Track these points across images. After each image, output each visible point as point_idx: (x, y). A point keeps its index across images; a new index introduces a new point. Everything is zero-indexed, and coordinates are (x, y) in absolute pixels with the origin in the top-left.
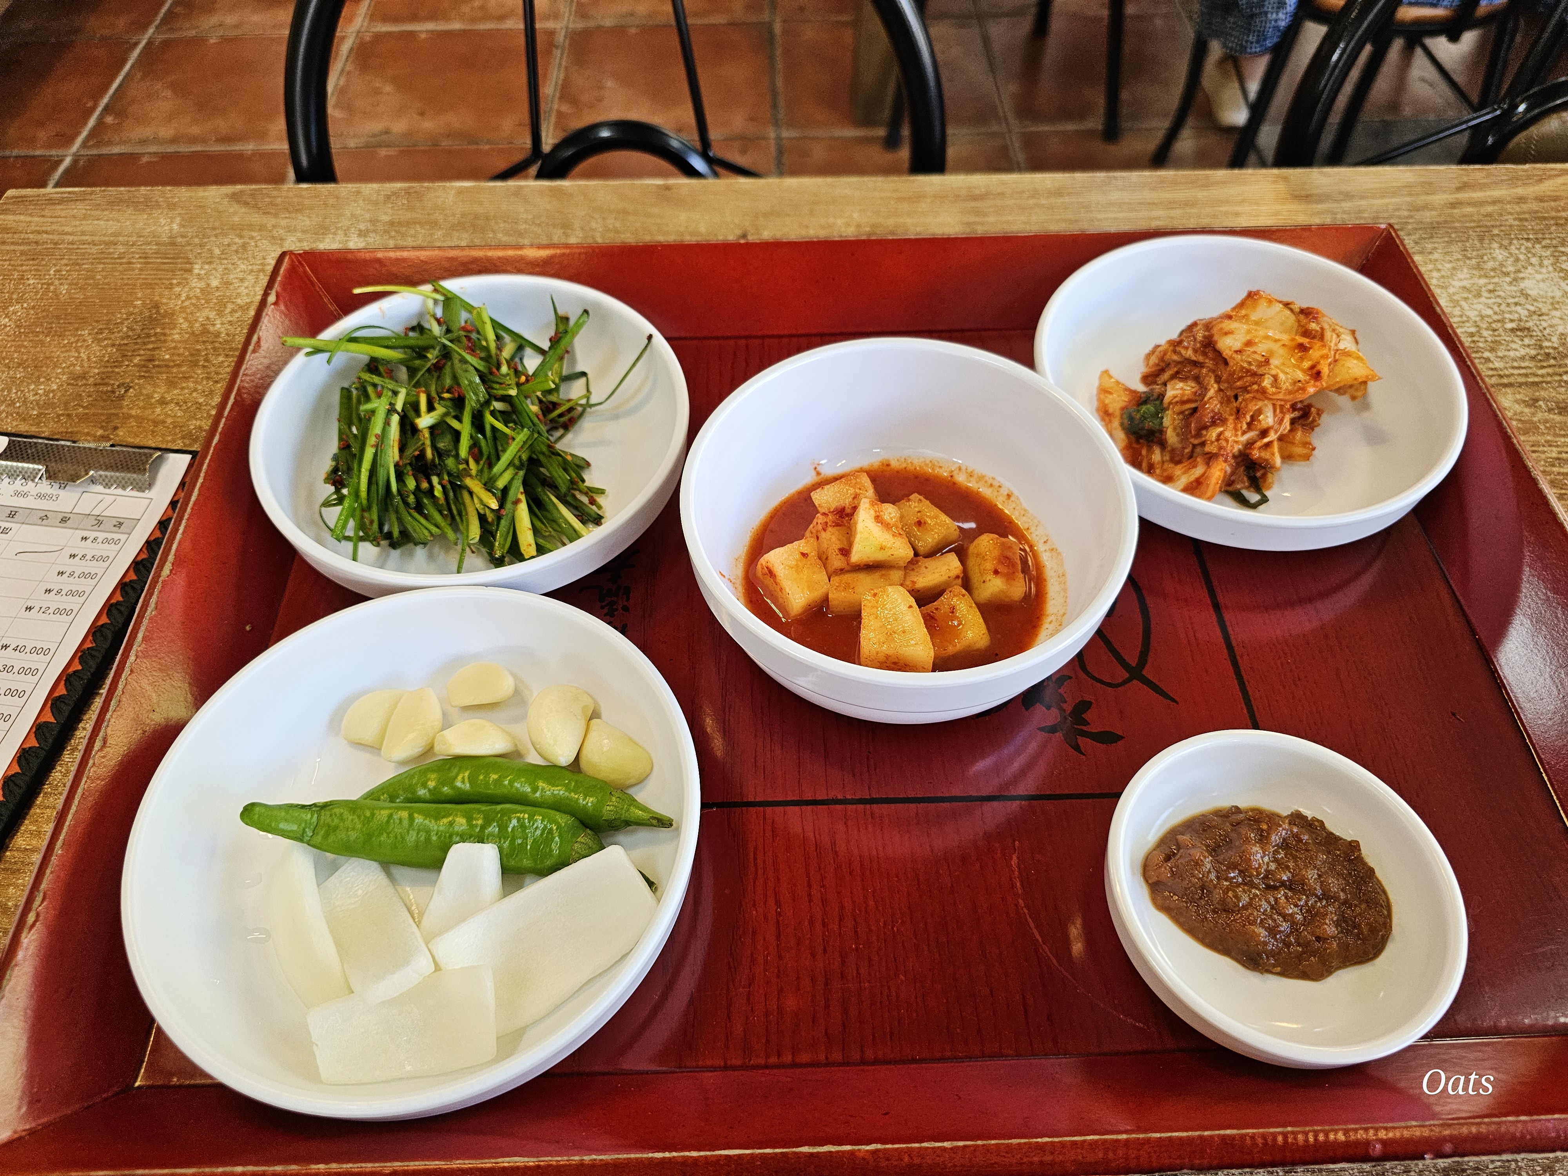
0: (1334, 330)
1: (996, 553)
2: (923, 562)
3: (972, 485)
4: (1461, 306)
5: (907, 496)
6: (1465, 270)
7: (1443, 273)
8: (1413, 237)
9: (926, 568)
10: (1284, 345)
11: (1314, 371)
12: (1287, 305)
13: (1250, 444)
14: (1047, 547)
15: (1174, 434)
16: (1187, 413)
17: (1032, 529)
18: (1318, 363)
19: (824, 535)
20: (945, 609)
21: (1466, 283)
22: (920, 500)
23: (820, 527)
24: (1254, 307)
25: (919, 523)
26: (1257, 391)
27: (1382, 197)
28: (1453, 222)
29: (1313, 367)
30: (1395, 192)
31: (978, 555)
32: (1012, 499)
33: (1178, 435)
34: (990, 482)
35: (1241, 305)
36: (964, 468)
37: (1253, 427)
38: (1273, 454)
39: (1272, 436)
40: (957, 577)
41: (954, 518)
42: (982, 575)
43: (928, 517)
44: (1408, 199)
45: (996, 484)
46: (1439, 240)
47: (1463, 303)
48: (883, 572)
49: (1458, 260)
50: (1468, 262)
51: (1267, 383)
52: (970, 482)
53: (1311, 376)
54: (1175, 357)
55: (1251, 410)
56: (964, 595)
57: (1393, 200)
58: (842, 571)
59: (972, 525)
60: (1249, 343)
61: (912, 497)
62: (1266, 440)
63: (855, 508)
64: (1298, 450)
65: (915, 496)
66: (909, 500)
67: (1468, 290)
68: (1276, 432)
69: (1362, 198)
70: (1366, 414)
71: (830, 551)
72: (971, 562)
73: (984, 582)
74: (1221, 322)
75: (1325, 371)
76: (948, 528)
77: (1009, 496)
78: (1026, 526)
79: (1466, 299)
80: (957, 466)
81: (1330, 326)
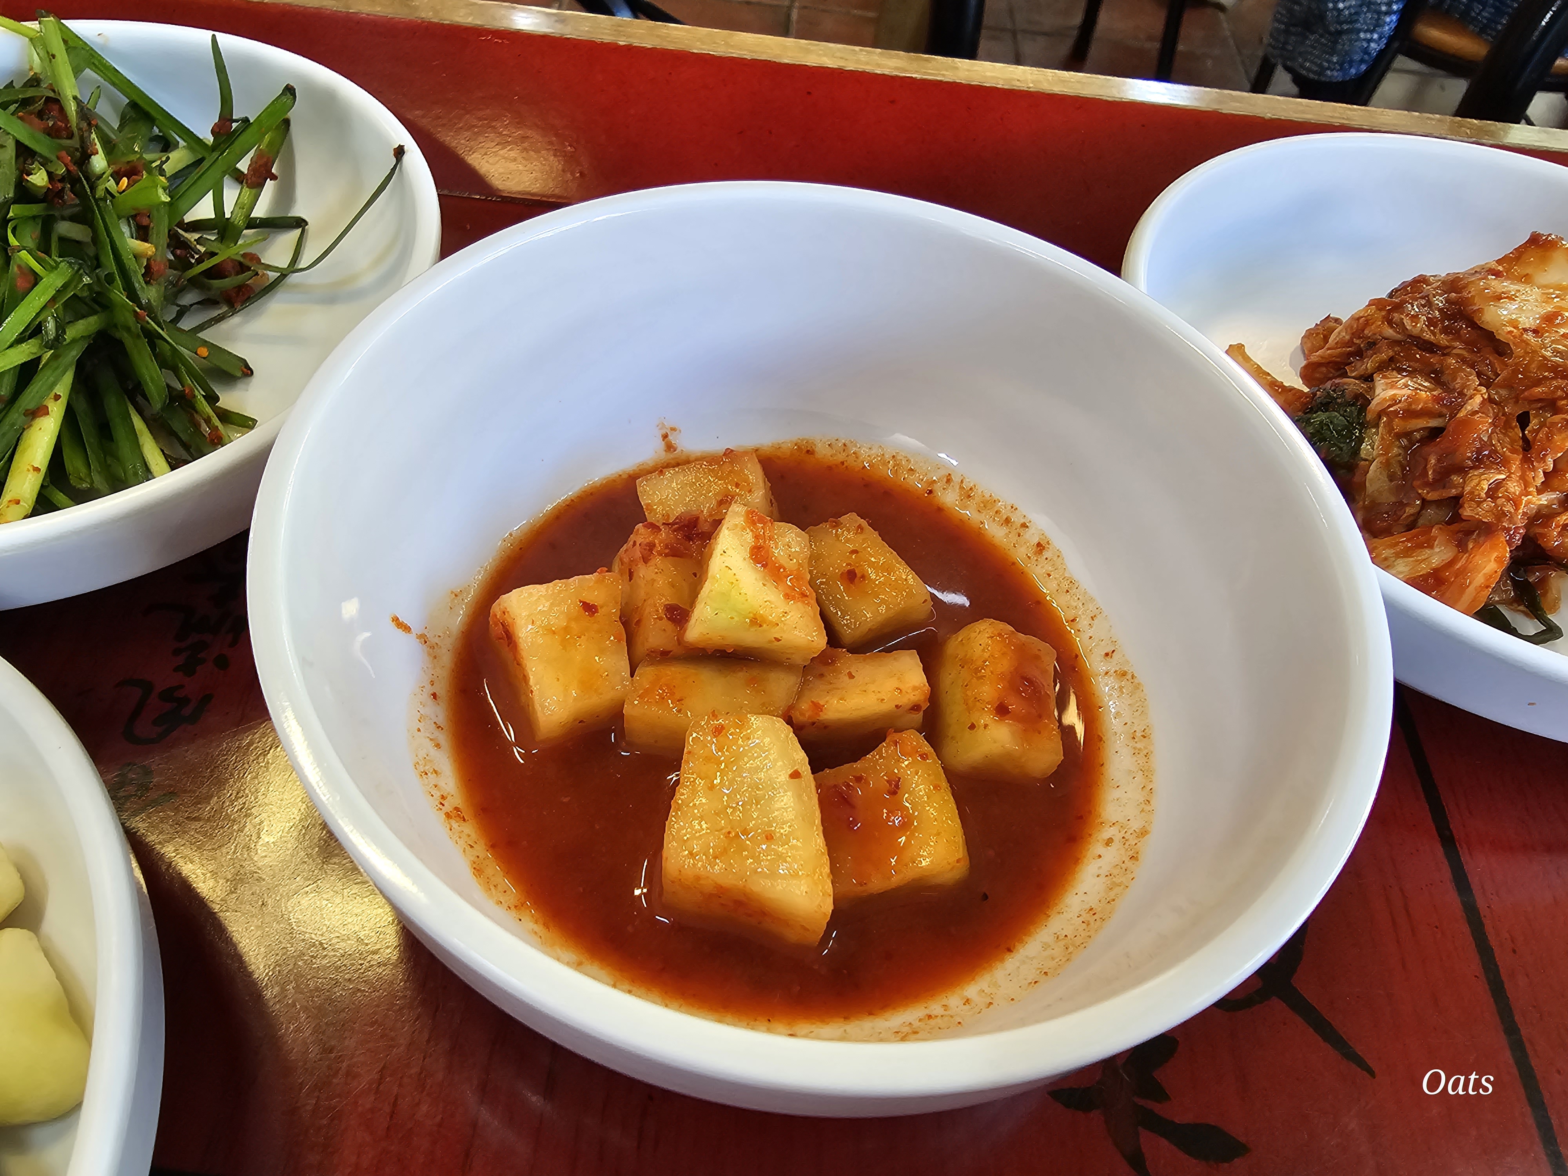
1: (1005, 665)
2: (848, 662)
3: (969, 513)
5: (833, 516)
9: (851, 676)
13: (1545, 516)
14: (1112, 665)
16: (1417, 435)
17: (1083, 622)
19: (644, 572)
20: (877, 781)
22: (860, 527)
23: (638, 553)
24: (1547, 262)
25: (851, 576)
31: (965, 663)
32: (1046, 554)
34: (1005, 513)
35: (1518, 255)
36: (956, 479)
37: (1556, 482)
40: (915, 708)
41: (926, 577)
42: (969, 710)
43: (872, 565)
45: (1017, 519)
48: (755, 672)
52: (965, 508)
55: (1559, 449)
56: (924, 757)
58: (663, 657)
59: (961, 600)
61: (844, 519)
63: (717, 523)
65: (852, 519)
66: (837, 525)
71: (648, 609)
72: (950, 676)
73: (972, 727)
74: (1482, 279)
76: (910, 595)
77: (1040, 547)
78: (1071, 614)
80: (943, 472)
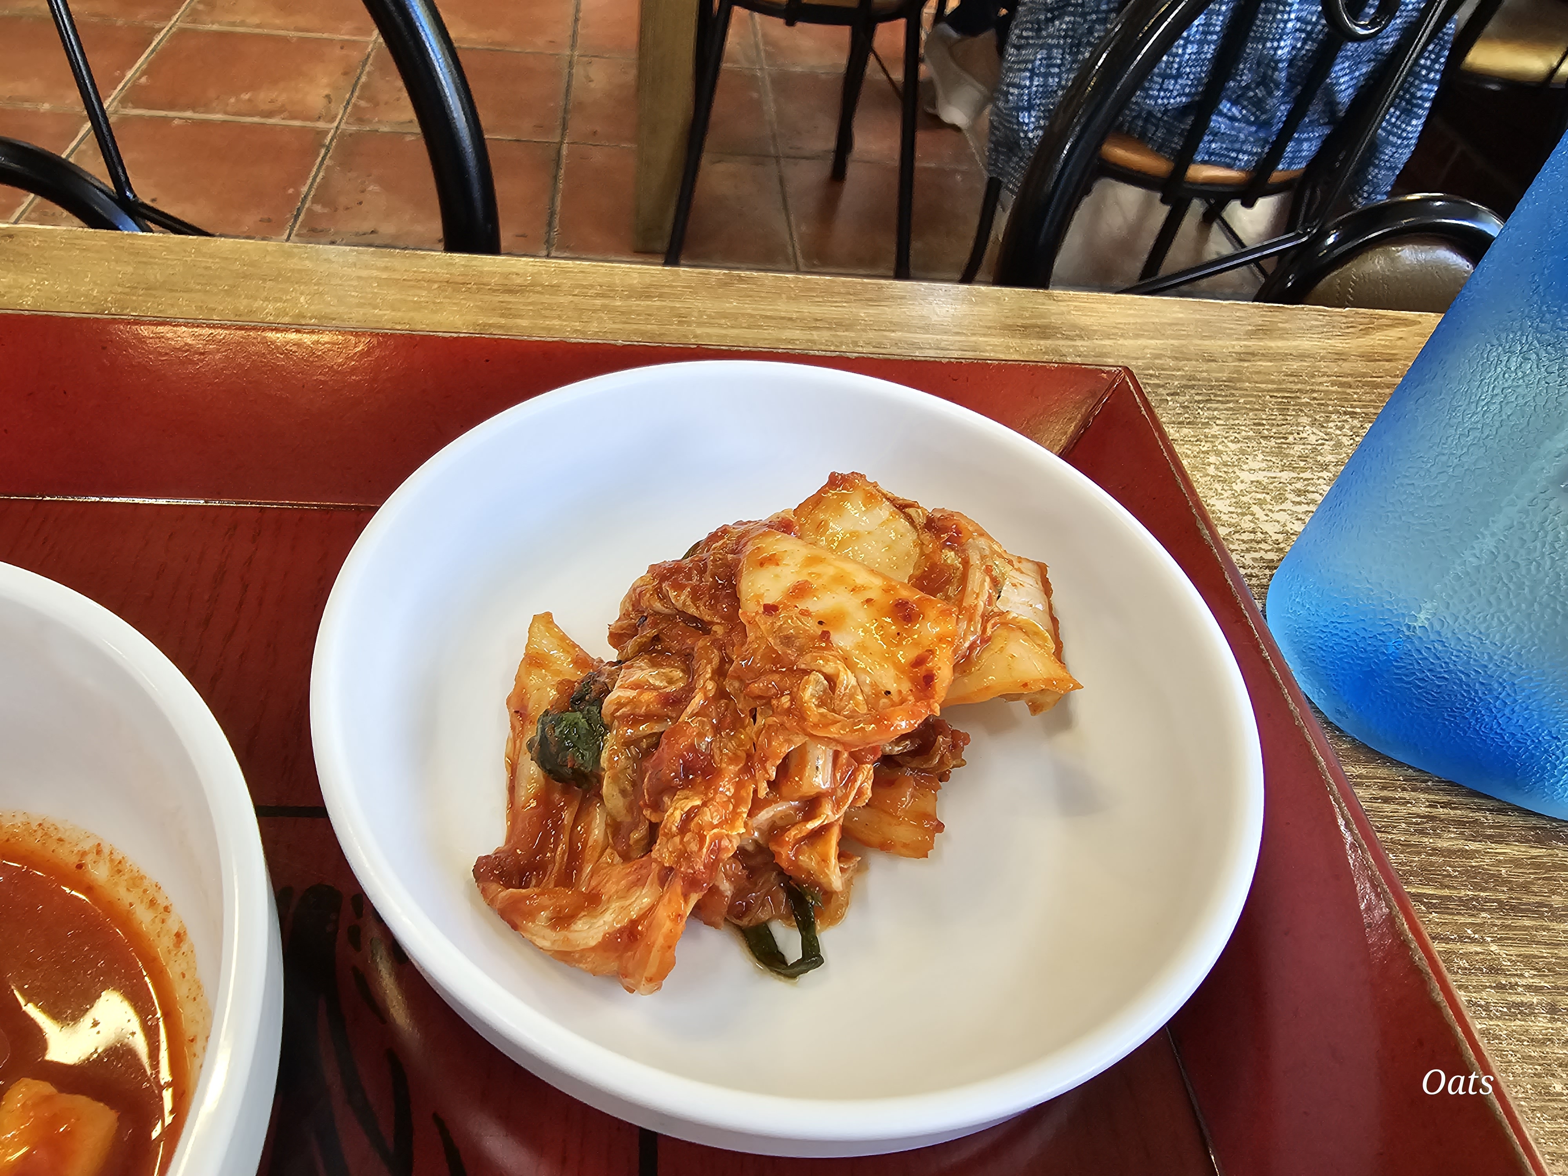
0: (988, 570)
3: (119, 893)
4: (1253, 514)
6: (1260, 457)
7: (1225, 458)
8: (1181, 399)
10: (869, 601)
11: (921, 672)
12: (902, 507)
13: (775, 830)
15: (616, 793)
16: (641, 745)
18: (932, 652)
21: (1260, 476)
24: (839, 510)
26: (788, 712)
27: (1137, 336)
28: (1240, 380)
29: (919, 662)
30: (1158, 331)
33: (623, 792)
34: (151, 893)
35: (817, 501)
37: (785, 790)
38: (825, 860)
39: (828, 814)
44: (1175, 342)
46: (1221, 406)
47: (1255, 509)
49: (1248, 438)
50: (1263, 442)
51: (810, 692)
52: (116, 885)
53: (913, 680)
54: (658, 606)
55: (776, 756)
57: (1153, 342)
60: (800, 590)
62: (812, 825)
64: (903, 833)
67: (1265, 490)
68: (838, 805)
69: (1108, 336)
70: (1064, 740)
74: (764, 534)
75: (944, 674)
77: (179, 939)
79: (1260, 503)
80: (93, 841)
81: (983, 558)
